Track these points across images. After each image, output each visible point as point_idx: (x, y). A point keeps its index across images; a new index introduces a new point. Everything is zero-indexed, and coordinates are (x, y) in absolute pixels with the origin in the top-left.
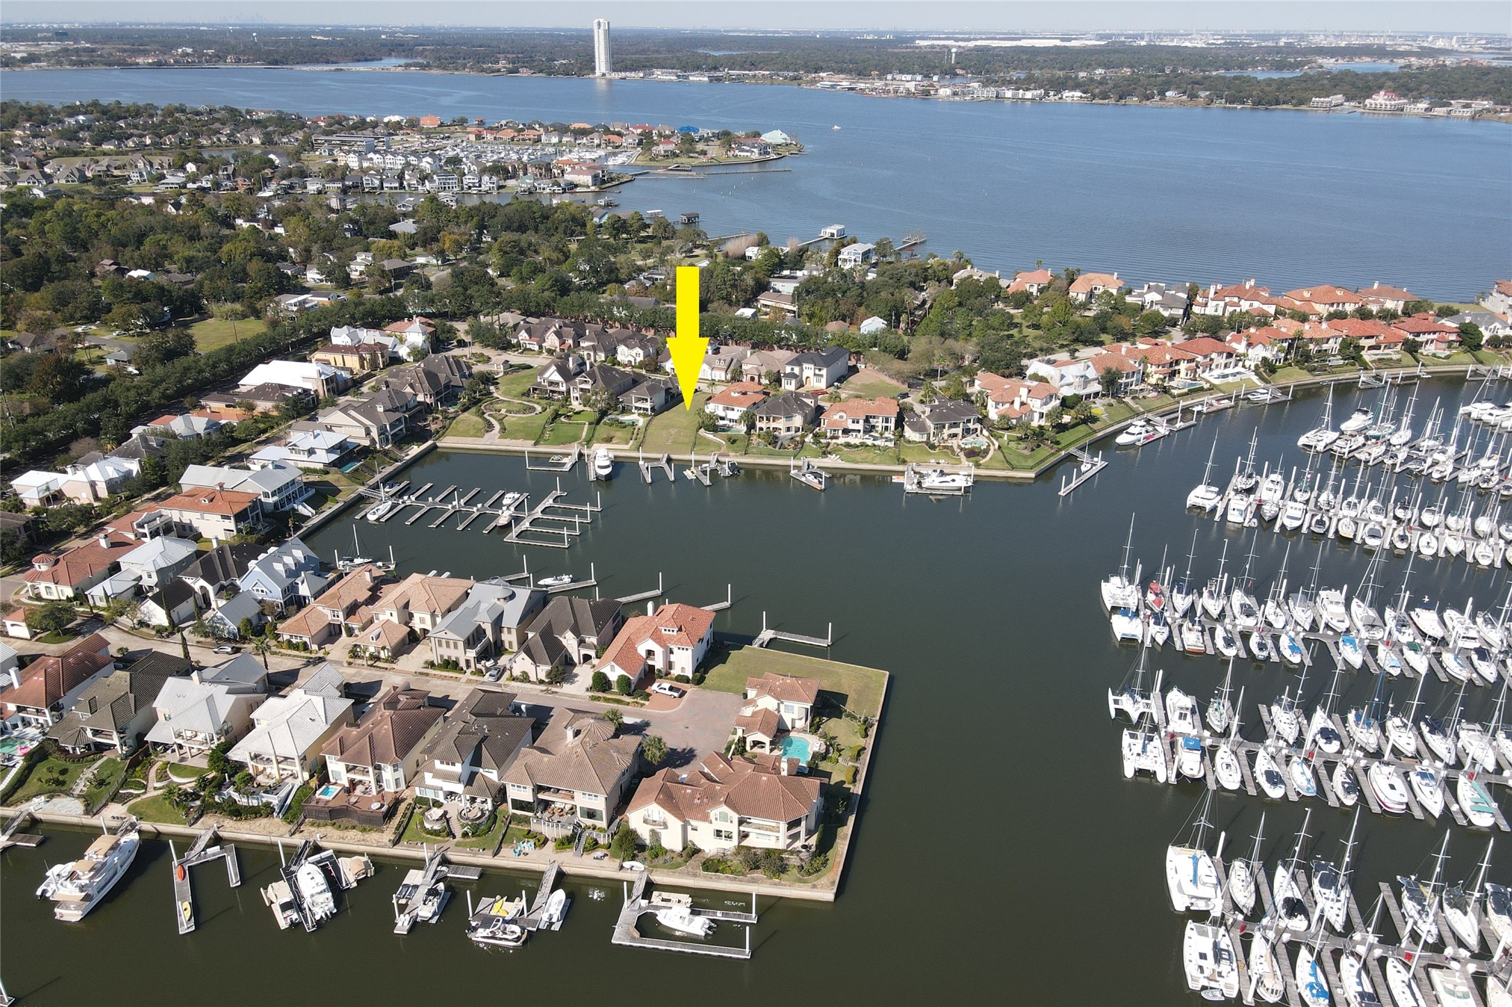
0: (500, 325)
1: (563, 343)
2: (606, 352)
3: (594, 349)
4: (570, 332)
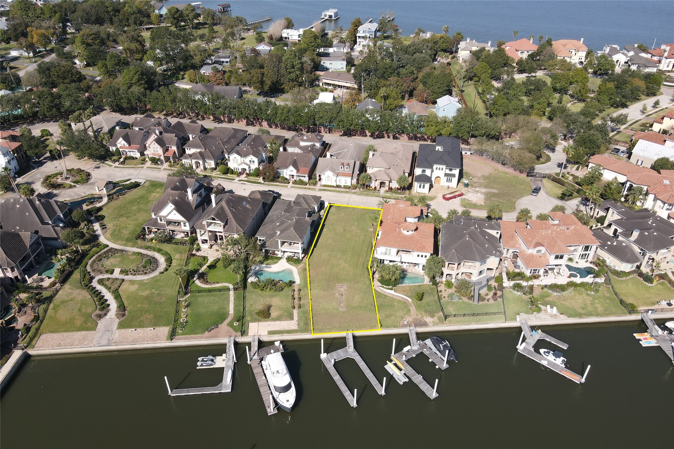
1: (166, 150)
3: (202, 156)
4: (172, 138)
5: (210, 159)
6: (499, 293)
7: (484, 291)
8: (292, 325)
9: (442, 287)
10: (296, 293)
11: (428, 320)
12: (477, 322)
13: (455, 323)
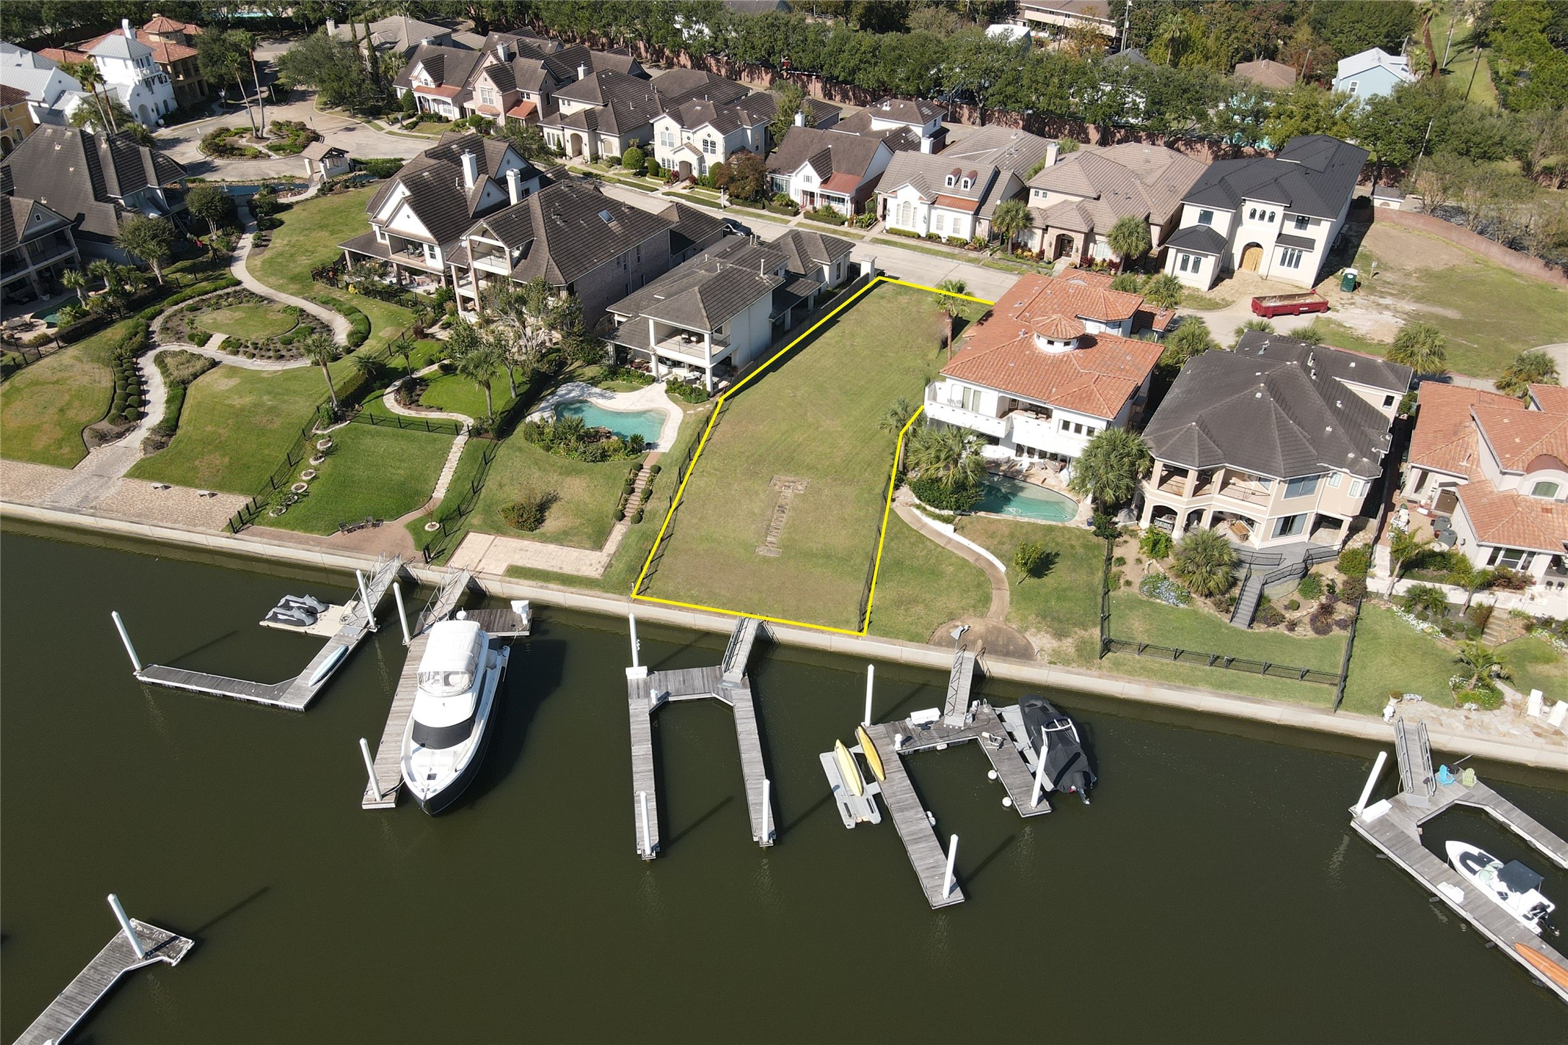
0: (373, 49)
1: (514, 102)
2: (624, 132)
3: (591, 122)
4: (535, 71)
5: (609, 130)
6: (1343, 610)
7: (1282, 593)
8: (589, 562)
9: (1129, 550)
10: (644, 475)
11: (1041, 641)
12: (1219, 687)
13: (1133, 673)
